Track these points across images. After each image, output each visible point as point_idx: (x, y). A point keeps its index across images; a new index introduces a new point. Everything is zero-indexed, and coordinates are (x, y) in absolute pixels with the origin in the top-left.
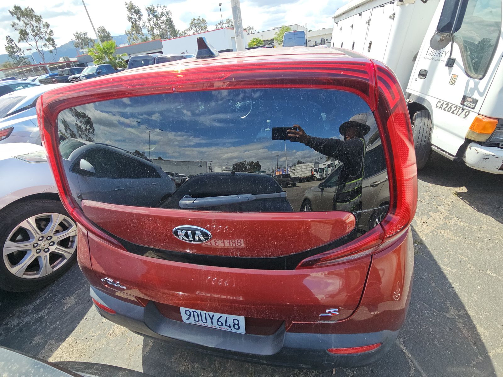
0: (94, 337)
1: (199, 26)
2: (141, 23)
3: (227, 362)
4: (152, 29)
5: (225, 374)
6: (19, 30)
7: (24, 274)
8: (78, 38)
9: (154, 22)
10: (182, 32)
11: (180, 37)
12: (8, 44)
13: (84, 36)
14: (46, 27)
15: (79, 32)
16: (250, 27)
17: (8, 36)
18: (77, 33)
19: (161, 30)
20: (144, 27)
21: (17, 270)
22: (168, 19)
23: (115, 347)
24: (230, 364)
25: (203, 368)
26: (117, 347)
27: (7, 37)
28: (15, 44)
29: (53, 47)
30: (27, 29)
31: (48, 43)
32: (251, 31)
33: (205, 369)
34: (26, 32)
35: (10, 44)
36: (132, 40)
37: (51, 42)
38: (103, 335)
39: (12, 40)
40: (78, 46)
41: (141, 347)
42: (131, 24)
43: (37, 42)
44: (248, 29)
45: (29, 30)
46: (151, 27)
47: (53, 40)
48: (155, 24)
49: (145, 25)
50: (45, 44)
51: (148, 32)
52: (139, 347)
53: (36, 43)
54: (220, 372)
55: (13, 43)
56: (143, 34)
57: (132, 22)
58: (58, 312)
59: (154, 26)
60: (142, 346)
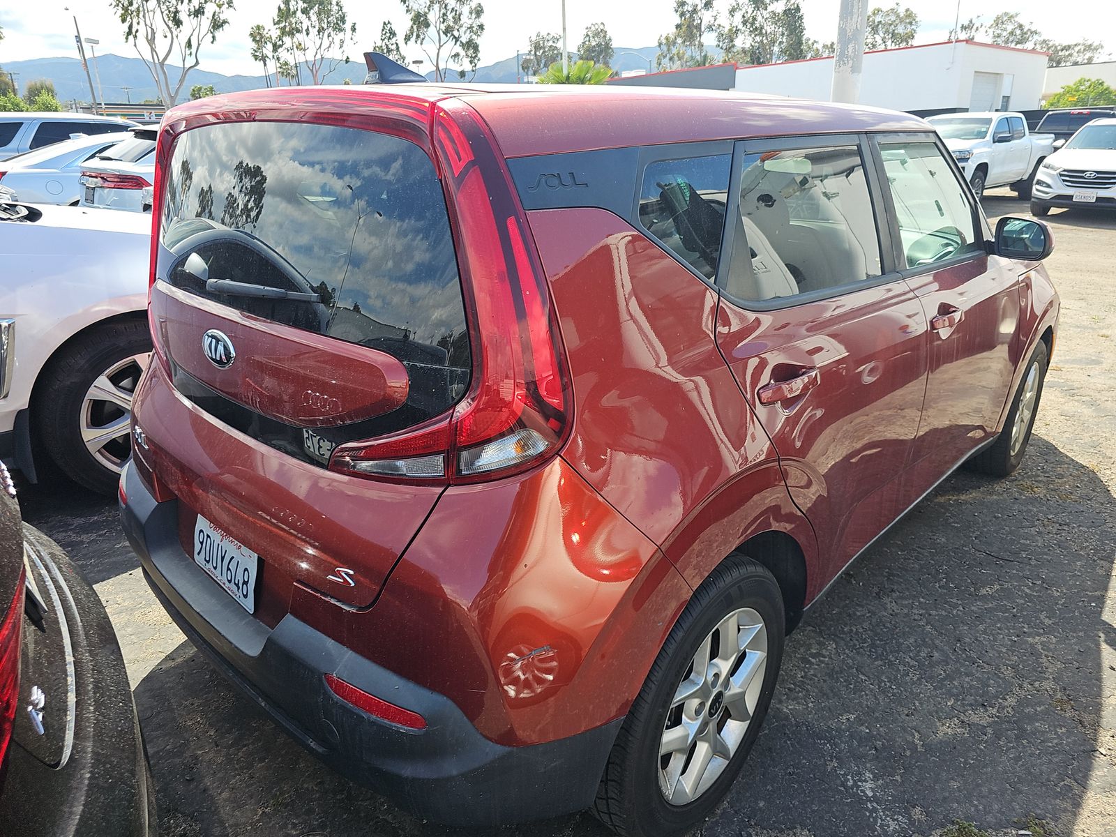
0: (117, 605)
1: (887, 32)
2: (706, 17)
3: (262, 760)
4: (734, 32)
5: (240, 775)
6: (413, 13)
7: (99, 451)
8: (537, 47)
9: (744, 16)
10: (824, 46)
11: (812, 59)
12: (383, 40)
13: (551, 43)
14: (474, 16)
15: (544, 33)
16: (1089, 43)
17: (389, 22)
18: (538, 35)
19: (758, 39)
20: (710, 28)
21: (93, 437)
22: (789, 9)
23: (131, 635)
24: (263, 766)
25: (216, 742)
26: (133, 637)
27: (385, 23)
28: (397, 44)
29: (471, 62)
30: (432, 12)
31: (462, 53)
32: (1088, 55)
33: (217, 746)
34: (426, 19)
35: (386, 40)
36: (665, 61)
37: (471, 52)
38: (132, 610)
39: (393, 34)
40: (528, 68)
41: (163, 656)
42: (677, 20)
43: (440, 46)
44: (1077, 49)
45: (433, 17)
46: (730, 30)
47: (476, 48)
48: (744, 23)
49: (716, 24)
50: (457, 55)
51: (716, 43)
52: (160, 654)
53: (439, 49)
54: (237, 767)
55: (393, 40)
56: (701, 45)
57: (682, 14)
58: (106, 545)
59: (740, 26)
60: (165, 655)
